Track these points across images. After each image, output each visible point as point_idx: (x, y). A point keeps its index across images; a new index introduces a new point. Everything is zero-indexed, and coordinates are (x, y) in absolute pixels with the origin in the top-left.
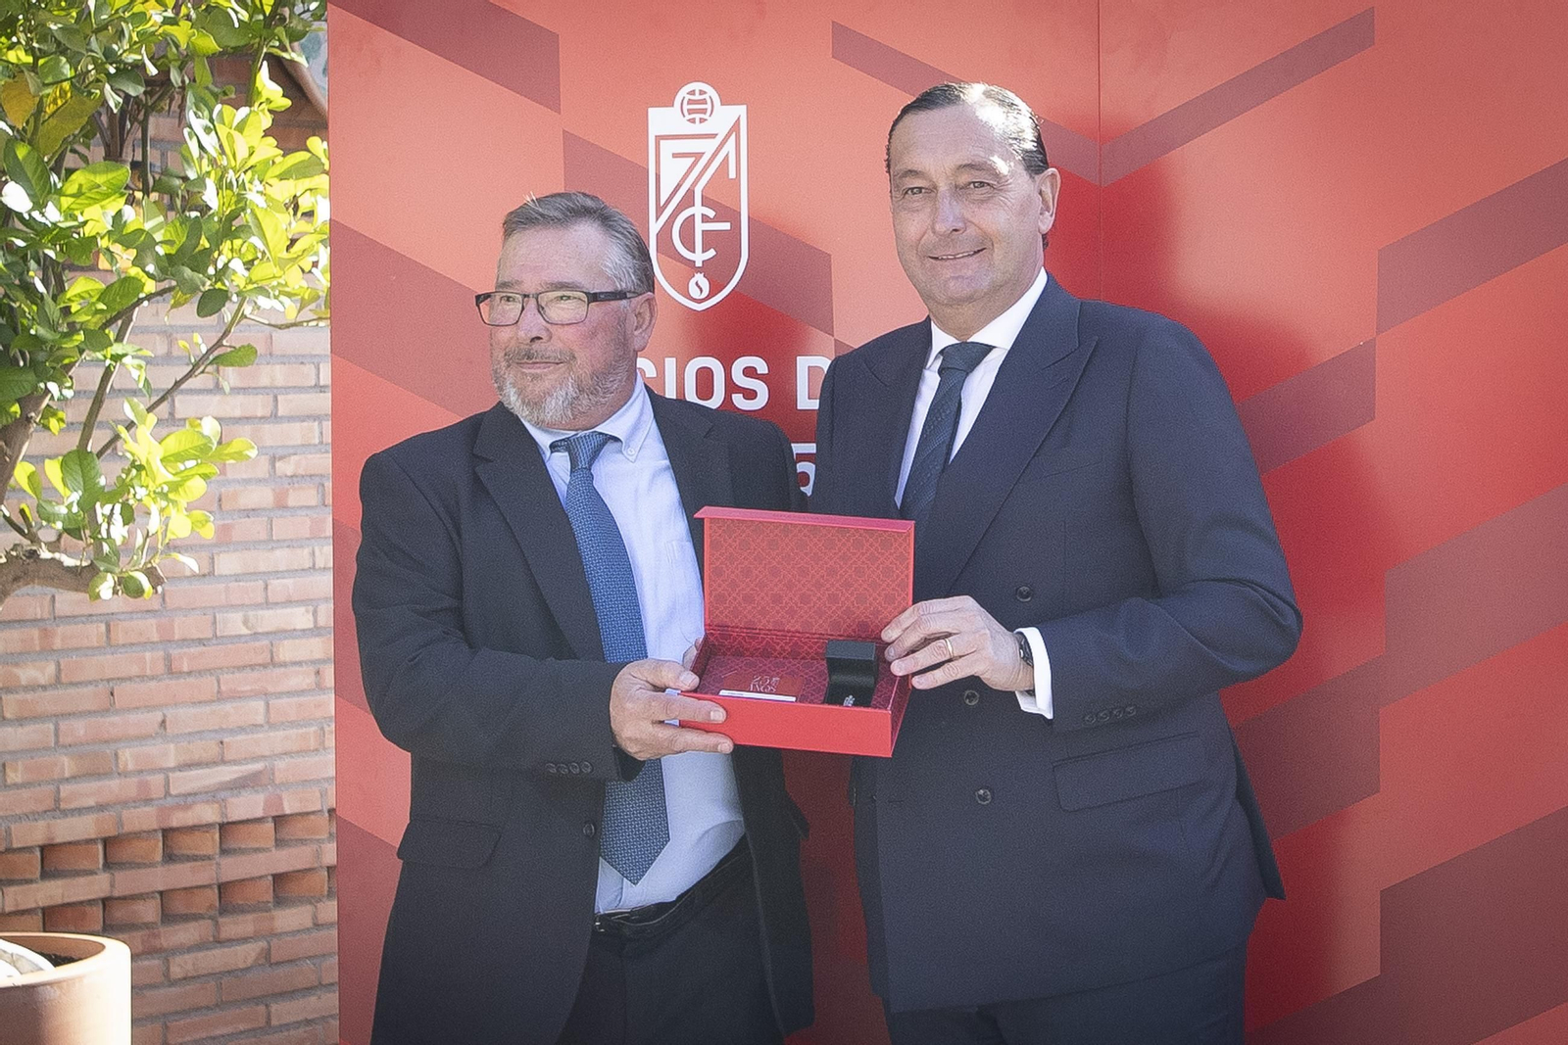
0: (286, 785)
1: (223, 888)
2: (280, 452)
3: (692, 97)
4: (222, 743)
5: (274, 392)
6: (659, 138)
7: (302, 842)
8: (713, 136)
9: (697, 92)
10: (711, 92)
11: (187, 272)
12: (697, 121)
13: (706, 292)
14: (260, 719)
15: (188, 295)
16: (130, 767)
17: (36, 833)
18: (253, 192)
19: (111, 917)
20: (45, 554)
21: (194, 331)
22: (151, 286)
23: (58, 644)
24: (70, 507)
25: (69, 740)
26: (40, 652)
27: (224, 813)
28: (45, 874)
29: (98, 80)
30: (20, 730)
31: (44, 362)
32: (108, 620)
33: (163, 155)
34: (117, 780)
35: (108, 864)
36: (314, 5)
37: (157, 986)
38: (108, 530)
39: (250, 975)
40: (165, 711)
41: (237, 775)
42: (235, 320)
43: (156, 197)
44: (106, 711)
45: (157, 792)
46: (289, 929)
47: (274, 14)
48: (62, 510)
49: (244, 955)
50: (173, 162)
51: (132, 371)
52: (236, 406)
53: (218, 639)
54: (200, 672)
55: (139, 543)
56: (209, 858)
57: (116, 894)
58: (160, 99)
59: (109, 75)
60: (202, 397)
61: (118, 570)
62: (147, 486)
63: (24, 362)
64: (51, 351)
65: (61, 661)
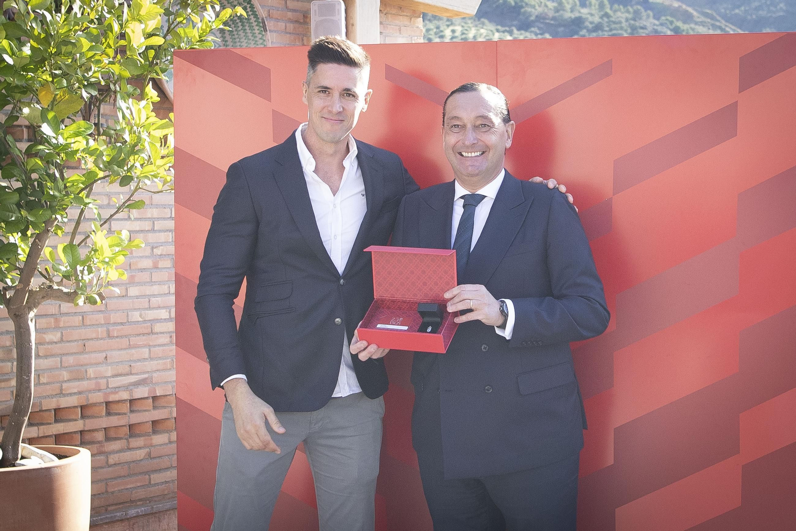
0: (157, 384)
1: (131, 427)
2: (155, 245)
4: (130, 366)
5: (153, 220)
7: (164, 407)
11: (116, 168)
14: (147, 356)
15: (116, 178)
16: (92, 376)
17: (52, 404)
18: (144, 135)
19: (84, 439)
20: (55, 287)
21: (119, 194)
22: (101, 174)
23: (62, 325)
24: (66, 267)
25: (66, 365)
26: (54, 328)
27: (131, 396)
28: (56, 421)
29: (79, 88)
30: (46, 360)
31: (55, 207)
32: (83, 315)
33: (106, 121)
34: (87, 382)
35: (83, 417)
36: (169, 58)
37: (103, 468)
38: (82, 277)
39: (142, 463)
40: (107, 353)
41: (137, 380)
42: (136, 190)
43: (104, 137)
44: (83, 352)
45: (103, 386)
46: (158, 444)
47: (153, 62)
48: (63, 269)
49: (141, 454)
50: (111, 123)
51: (92, 210)
52: (137, 226)
53: (129, 322)
54: (122, 337)
55: (95, 282)
56: (125, 414)
57: (86, 429)
58: (106, 97)
59: (84, 86)
60: (122, 222)
61: (86, 294)
62: (99, 259)
63: (47, 206)
64: (59, 202)
65: (63, 332)
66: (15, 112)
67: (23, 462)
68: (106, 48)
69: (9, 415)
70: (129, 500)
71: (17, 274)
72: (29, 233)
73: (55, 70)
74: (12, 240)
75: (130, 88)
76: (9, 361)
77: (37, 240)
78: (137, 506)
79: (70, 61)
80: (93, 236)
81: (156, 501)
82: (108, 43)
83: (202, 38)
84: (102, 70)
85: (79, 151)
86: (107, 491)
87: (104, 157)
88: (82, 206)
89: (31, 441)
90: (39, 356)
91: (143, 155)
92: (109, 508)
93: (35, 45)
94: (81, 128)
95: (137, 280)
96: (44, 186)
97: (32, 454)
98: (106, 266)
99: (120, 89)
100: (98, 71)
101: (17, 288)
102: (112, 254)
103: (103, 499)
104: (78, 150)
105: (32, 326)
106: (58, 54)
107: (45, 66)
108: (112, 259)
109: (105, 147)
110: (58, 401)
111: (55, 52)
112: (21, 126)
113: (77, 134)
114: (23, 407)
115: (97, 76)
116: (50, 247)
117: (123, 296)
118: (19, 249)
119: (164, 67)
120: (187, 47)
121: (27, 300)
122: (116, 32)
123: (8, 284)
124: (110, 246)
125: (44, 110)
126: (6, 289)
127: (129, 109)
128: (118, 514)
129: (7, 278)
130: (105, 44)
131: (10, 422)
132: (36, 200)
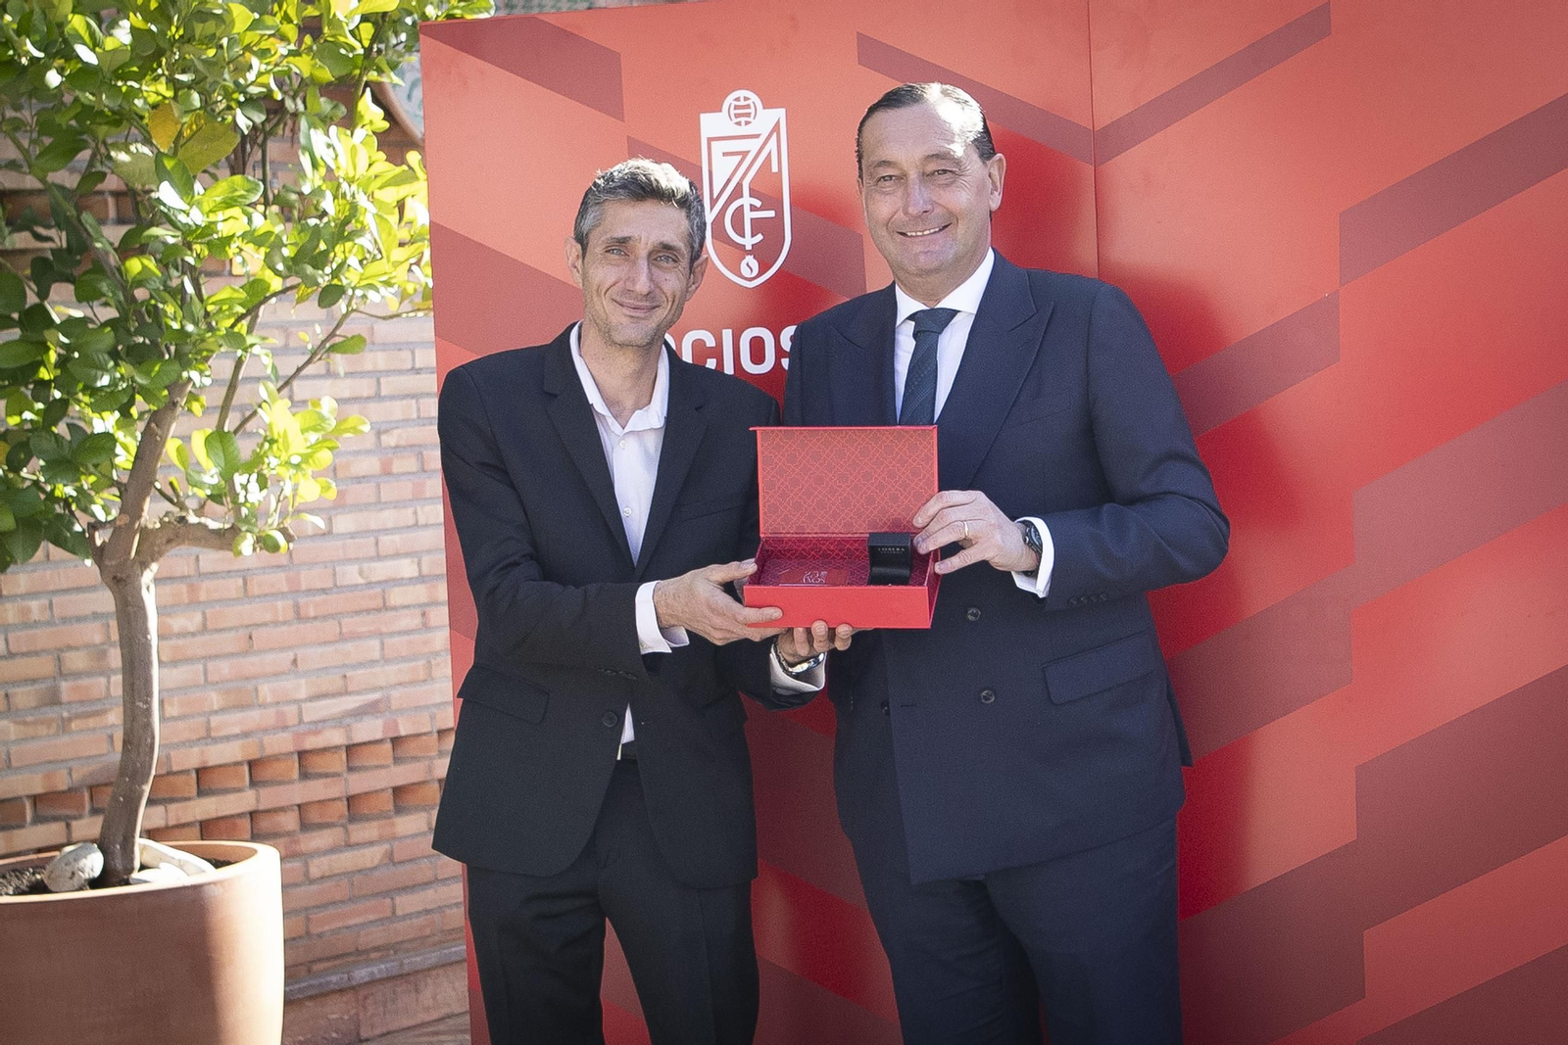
0: (400, 711)
1: (351, 800)
2: (383, 427)
3: (738, 103)
4: (345, 676)
5: (377, 375)
6: (710, 140)
7: (415, 759)
8: (758, 136)
9: (742, 99)
10: (754, 98)
11: (309, 269)
12: (743, 123)
13: (756, 271)
14: (377, 655)
15: (310, 290)
16: (269, 700)
17: (191, 758)
18: (362, 200)
19: (257, 826)
20: (192, 519)
21: (308, 321)
22: (276, 284)
23: (203, 596)
24: (213, 477)
25: (216, 678)
26: (189, 604)
27: (349, 737)
28: (202, 792)
29: (229, 108)
30: (177, 670)
31: (187, 355)
32: (245, 575)
33: (280, 173)
34: (258, 711)
35: (253, 783)
36: (404, 38)
37: (302, 884)
38: (246, 496)
39: (377, 873)
40: (298, 652)
41: (357, 705)
42: (347, 313)
43: (275, 209)
44: (245, 653)
45: (292, 720)
46: (409, 833)
47: (371, 48)
48: (207, 479)
49: (372, 856)
51: (261, 356)
52: (346, 388)
53: (338, 588)
54: (325, 617)
55: (273, 506)
56: (338, 775)
57: (261, 808)
58: (277, 125)
59: (240, 104)
60: (317, 381)
62: (279, 458)
63: (170, 354)
64: (194, 344)
65: (207, 611)
66: (98, 164)
67: (144, 875)
68: (280, 23)
70: (353, 949)
71: (115, 495)
72: (134, 411)
73: (181, 73)
74: (100, 426)
75: (324, 104)
76: (102, 673)
77: (153, 425)
78: (369, 962)
79: (211, 53)
80: (263, 411)
81: (407, 951)
82: (285, 12)
84: (277, 69)
85: (235, 239)
86: (308, 933)
87: (283, 249)
88: (239, 352)
89: (151, 834)
90: (163, 661)
91: (359, 241)
92: (316, 967)
93: (139, 23)
94: (236, 190)
95: (349, 499)
96: (161, 314)
97: (161, 860)
98: (292, 472)
99: (306, 108)
100: (268, 72)
101: (118, 523)
102: (308, 448)
103: (302, 949)
104: (233, 236)
105: (149, 599)
106: (187, 39)
107: (160, 66)
108: (306, 458)
109: (283, 226)
110: (202, 752)
111: (181, 37)
112: (101, 193)
113: (228, 203)
114: (137, 766)
115: (266, 82)
116: (177, 436)
117: (324, 534)
118: (118, 444)
119: (395, 58)
120: (440, 14)
121: (137, 547)
123: (96, 517)
124: (303, 431)
125: (159, 156)
126: (95, 526)
127: (331, 149)
128: (334, 978)
129: (94, 503)
130: (278, 15)
131: (115, 798)
132: (147, 341)
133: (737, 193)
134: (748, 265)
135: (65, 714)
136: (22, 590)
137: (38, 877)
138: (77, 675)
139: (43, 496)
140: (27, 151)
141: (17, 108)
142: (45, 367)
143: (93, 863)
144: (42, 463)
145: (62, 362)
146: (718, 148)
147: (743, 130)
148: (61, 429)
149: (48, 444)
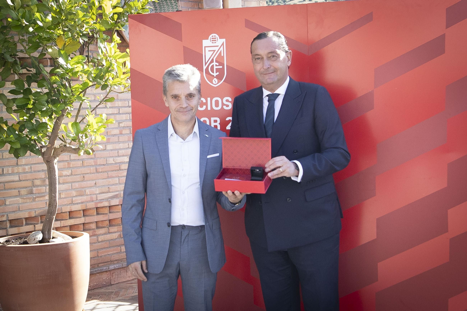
1: (110, 221)
2: (121, 121)
4: (109, 188)
5: (119, 108)
6: (205, 47)
8: (218, 46)
9: (214, 36)
10: (217, 36)
11: (99, 80)
12: (214, 43)
13: (217, 82)
14: (117, 182)
15: (99, 86)
16: (88, 194)
17: (67, 209)
18: (113, 62)
19: (85, 227)
20: (68, 145)
21: (100, 94)
22: (91, 84)
23: (71, 166)
24: (73, 135)
25: (75, 188)
26: (67, 168)
27: (110, 204)
28: (70, 218)
29: (78, 37)
30: (63, 185)
31: (66, 102)
32: (83, 160)
33: (92, 54)
34: (85, 197)
35: (84, 216)
36: (126, 18)
37: (96, 243)
38: (82, 140)
39: (116, 240)
40: (96, 181)
41: (112, 195)
42: (110, 92)
43: (91, 63)
44: (83, 181)
45: (95, 199)
47: (117, 21)
48: (72, 135)
49: (115, 235)
50: (95, 55)
51: (87, 103)
52: (110, 111)
53: (107, 164)
55: (89, 143)
56: (107, 214)
57: (86, 222)
58: (92, 41)
59: (81, 36)
60: (102, 109)
61: (84, 149)
62: (91, 130)
63: (62, 102)
64: (68, 99)
65: (72, 170)
66: (44, 51)
67: (54, 240)
68: (91, 15)
69: (45, 215)
70: (110, 260)
71: (47, 139)
72: (53, 117)
73: (65, 28)
74: (44, 121)
75: (104, 36)
76: (44, 186)
77: (58, 120)
78: (114, 264)
79: (73, 23)
80: (87, 118)
81: (124, 261)
82: (93, 12)
83: (143, 7)
84: (90, 27)
85: (79, 72)
86: (98, 256)
87: (92, 75)
88: (81, 102)
89: (57, 229)
90: (60, 183)
91: (113, 73)
92: (100, 265)
93: (54, 15)
94: (79, 59)
95: (111, 141)
96: (60, 91)
97: (58, 236)
98: (94, 134)
99: (99, 37)
100: (88, 28)
101: (48, 146)
102: (98, 127)
103: (96, 260)
105: (56, 167)
106: (66, 19)
107: (59, 26)
108: (98, 130)
109: (92, 68)
110: (70, 207)
112: (46, 58)
113: (78, 63)
114: (52, 211)
115: (88, 31)
116: (64, 124)
117: (104, 150)
118: (48, 125)
119: (123, 24)
120: (135, 12)
121: (53, 153)
122: (97, 6)
123: (42, 145)
124: (97, 123)
125: (59, 49)
126: (42, 147)
127: (105, 48)
128: (104, 268)
129: (42, 141)
130: (91, 13)
131: (46, 219)
132: (57, 98)
133: (212, 61)
134: (215, 80)
135: (34, 196)
136: (23, 163)
137: (26, 239)
138: (38, 186)
139: (28, 139)
140: (26, 48)
141: (23, 36)
142: (29, 105)
143: (40, 236)
144: (28, 130)
145: (34, 104)
146: (207, 49)
147: (214, 45)
148: (33, 121)
149: (30, 125)
